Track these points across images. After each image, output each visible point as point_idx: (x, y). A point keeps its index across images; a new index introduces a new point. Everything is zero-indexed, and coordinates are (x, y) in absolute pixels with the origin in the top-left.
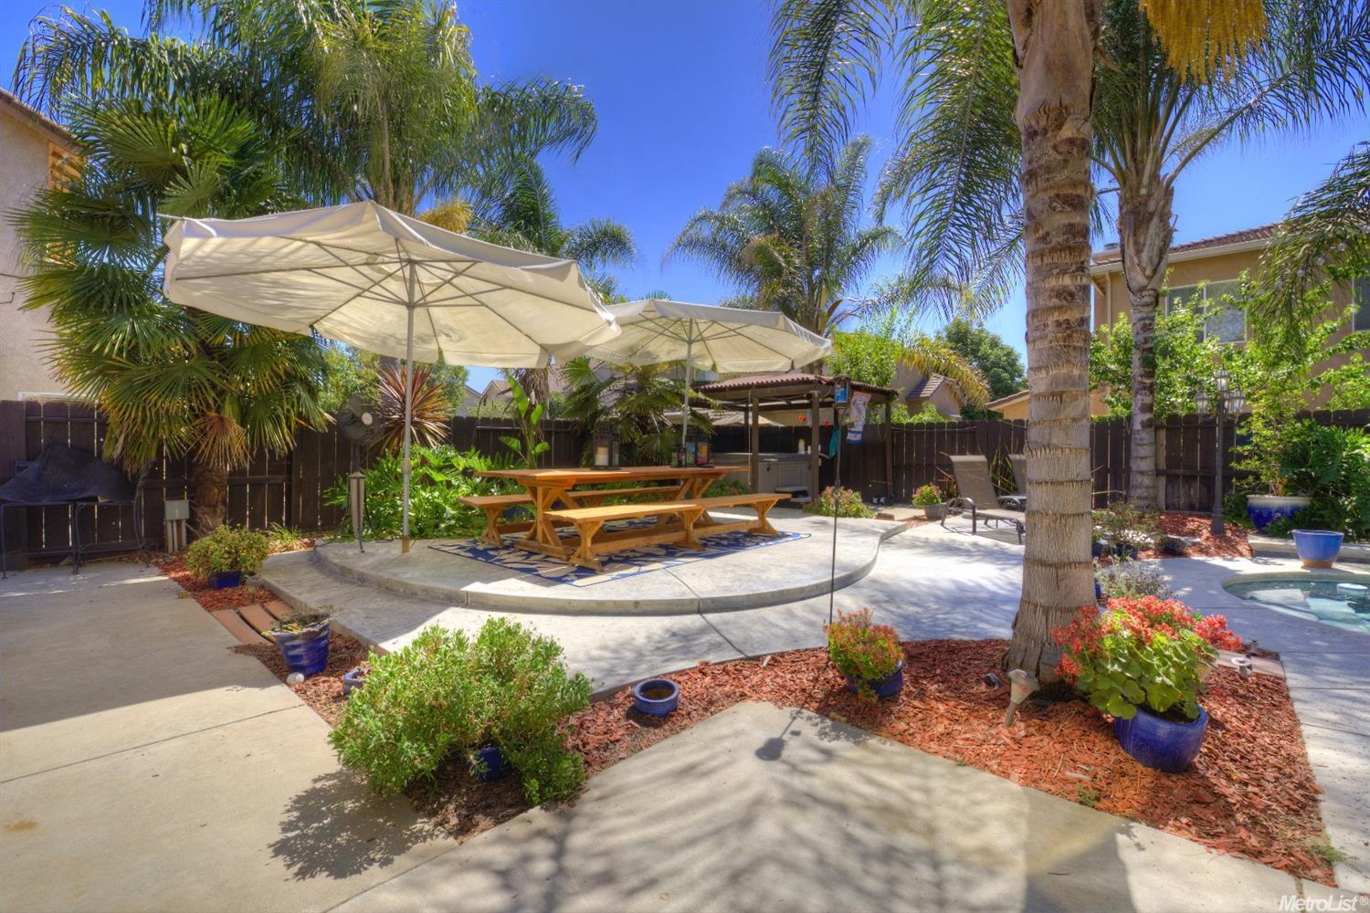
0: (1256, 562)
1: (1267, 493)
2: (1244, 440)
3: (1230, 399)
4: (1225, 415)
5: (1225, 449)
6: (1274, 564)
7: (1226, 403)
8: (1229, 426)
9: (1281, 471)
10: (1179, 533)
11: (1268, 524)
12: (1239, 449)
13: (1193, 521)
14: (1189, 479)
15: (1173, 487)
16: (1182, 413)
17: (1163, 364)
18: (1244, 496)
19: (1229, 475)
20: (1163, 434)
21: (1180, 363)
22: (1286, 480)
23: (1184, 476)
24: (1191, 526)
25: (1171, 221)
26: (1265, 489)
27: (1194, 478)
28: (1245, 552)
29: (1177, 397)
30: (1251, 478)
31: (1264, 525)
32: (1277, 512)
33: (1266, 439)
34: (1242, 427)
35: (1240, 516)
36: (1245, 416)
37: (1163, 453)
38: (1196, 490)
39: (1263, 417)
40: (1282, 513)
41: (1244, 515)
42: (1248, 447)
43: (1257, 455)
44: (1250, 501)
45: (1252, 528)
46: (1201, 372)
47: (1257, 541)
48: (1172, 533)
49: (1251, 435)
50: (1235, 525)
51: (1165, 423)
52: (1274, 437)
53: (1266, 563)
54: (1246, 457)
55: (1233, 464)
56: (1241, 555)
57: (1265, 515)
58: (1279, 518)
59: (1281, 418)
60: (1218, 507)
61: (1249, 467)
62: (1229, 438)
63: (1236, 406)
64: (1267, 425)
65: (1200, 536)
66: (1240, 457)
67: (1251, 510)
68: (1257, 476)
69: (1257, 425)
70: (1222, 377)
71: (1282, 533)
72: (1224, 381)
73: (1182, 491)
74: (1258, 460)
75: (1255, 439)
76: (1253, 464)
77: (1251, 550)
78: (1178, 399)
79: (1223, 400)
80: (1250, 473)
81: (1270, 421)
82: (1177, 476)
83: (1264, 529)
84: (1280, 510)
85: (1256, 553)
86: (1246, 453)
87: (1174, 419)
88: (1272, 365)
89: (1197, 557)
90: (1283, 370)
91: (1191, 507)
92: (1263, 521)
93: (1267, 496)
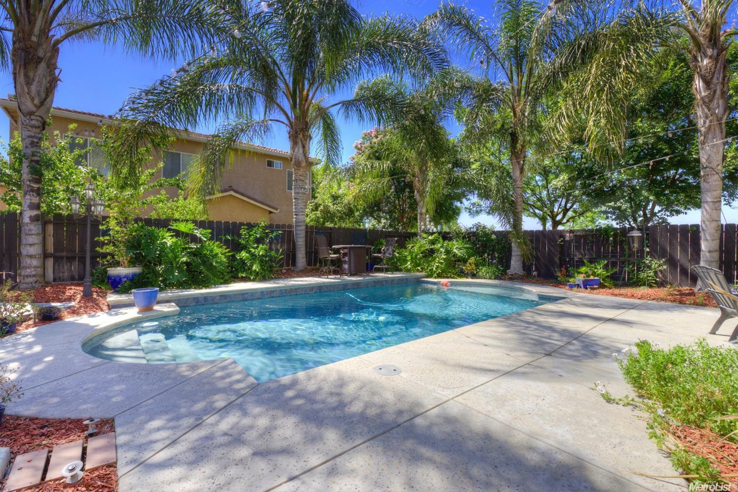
0: (111, 315)
1: (119, 266)
2: (106, 233)
3: (95, 205)
4: (92, 216)
5: (92, 238)
6: (121, 313)
7: (93, 208)
8: (96, 223)
9: (126, 252)
10: (60, 301)
11: (119, 286)
12: (101, 238)
13: (71, 289)
14: (71, 259)
15: (59, 266)
16: (65, 213)
17: (48, 175)
18: (105, 269)
19: (95, 256)
20: (50, 229)
21: (60, 175)
22: (129, 258)
23: (67, 258)
24: (69, 293)
25: (57, 72)
26: (117, 264)
27: (74, 258)
28: (105, 308)
29: (61, 201)
30: (109, 257)
31: (117, 287)
32: (124, 278)
33: (118, 232)
34: (104, 225)
35: (104, 282)
36: (105, 218)
37: (50, 241)
38: (75, 267)
39: (117, 219)
40: (127, 278)
41: (106, 281)
42: (108, 238)
43: (113, 242)
44: (109, 272)
45: (110, 289)
46: (77, 185)
47: (112, 298)
48: (53, 301)
49: (109, 230)
50: (100, 288)
51: (52, 220)
52: (123, 232)
53: (116, 314)
54: (107, 244)
55: (97, 249)
56: (102, 310)
57: (118, 279)
58: (126, 281)
59: (126, 221)
60: (88, 279)
61: (108, 251)
62: (96, 232)
63: (99, 210)
64: (118, 223)
65: (74, 300)
66: (103, 244)
67: (109, 278)
68: (113, 256)
69: (112, 223)
70: (89, 189)
71: (126, 291)
72: (91, 192)
73: (66, 267)
74: (113, 246)
75: (111, 233)
76: (109, 249)
77: (108, 305)
78: (62, 203)
79: (91, 206)
80: (109, 254)
81: (120, 221)
82: (62, 258)
83: (117, 289)
84: (126, 276)
85: (112, 307)
86: (106, 242)
87: (58, 217)
88: (123, 188)
89: (69, 319)
90: (128, 192)
91: (72, 278)
92: (116, 285)
93: (119, 268)
